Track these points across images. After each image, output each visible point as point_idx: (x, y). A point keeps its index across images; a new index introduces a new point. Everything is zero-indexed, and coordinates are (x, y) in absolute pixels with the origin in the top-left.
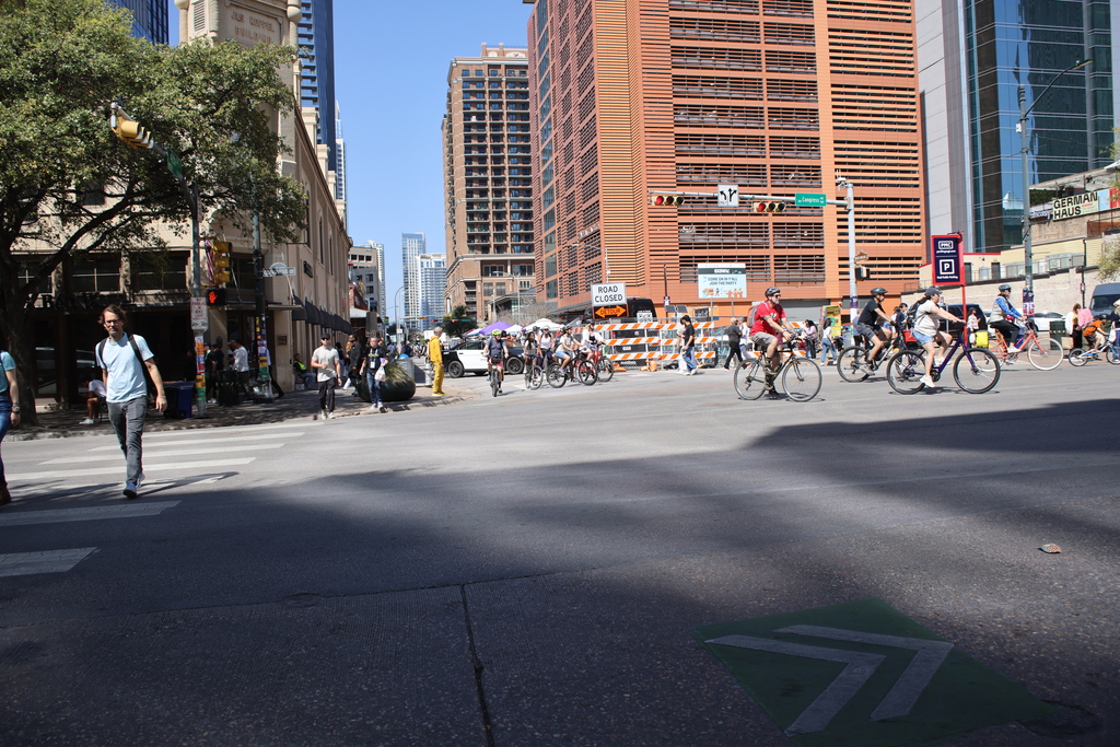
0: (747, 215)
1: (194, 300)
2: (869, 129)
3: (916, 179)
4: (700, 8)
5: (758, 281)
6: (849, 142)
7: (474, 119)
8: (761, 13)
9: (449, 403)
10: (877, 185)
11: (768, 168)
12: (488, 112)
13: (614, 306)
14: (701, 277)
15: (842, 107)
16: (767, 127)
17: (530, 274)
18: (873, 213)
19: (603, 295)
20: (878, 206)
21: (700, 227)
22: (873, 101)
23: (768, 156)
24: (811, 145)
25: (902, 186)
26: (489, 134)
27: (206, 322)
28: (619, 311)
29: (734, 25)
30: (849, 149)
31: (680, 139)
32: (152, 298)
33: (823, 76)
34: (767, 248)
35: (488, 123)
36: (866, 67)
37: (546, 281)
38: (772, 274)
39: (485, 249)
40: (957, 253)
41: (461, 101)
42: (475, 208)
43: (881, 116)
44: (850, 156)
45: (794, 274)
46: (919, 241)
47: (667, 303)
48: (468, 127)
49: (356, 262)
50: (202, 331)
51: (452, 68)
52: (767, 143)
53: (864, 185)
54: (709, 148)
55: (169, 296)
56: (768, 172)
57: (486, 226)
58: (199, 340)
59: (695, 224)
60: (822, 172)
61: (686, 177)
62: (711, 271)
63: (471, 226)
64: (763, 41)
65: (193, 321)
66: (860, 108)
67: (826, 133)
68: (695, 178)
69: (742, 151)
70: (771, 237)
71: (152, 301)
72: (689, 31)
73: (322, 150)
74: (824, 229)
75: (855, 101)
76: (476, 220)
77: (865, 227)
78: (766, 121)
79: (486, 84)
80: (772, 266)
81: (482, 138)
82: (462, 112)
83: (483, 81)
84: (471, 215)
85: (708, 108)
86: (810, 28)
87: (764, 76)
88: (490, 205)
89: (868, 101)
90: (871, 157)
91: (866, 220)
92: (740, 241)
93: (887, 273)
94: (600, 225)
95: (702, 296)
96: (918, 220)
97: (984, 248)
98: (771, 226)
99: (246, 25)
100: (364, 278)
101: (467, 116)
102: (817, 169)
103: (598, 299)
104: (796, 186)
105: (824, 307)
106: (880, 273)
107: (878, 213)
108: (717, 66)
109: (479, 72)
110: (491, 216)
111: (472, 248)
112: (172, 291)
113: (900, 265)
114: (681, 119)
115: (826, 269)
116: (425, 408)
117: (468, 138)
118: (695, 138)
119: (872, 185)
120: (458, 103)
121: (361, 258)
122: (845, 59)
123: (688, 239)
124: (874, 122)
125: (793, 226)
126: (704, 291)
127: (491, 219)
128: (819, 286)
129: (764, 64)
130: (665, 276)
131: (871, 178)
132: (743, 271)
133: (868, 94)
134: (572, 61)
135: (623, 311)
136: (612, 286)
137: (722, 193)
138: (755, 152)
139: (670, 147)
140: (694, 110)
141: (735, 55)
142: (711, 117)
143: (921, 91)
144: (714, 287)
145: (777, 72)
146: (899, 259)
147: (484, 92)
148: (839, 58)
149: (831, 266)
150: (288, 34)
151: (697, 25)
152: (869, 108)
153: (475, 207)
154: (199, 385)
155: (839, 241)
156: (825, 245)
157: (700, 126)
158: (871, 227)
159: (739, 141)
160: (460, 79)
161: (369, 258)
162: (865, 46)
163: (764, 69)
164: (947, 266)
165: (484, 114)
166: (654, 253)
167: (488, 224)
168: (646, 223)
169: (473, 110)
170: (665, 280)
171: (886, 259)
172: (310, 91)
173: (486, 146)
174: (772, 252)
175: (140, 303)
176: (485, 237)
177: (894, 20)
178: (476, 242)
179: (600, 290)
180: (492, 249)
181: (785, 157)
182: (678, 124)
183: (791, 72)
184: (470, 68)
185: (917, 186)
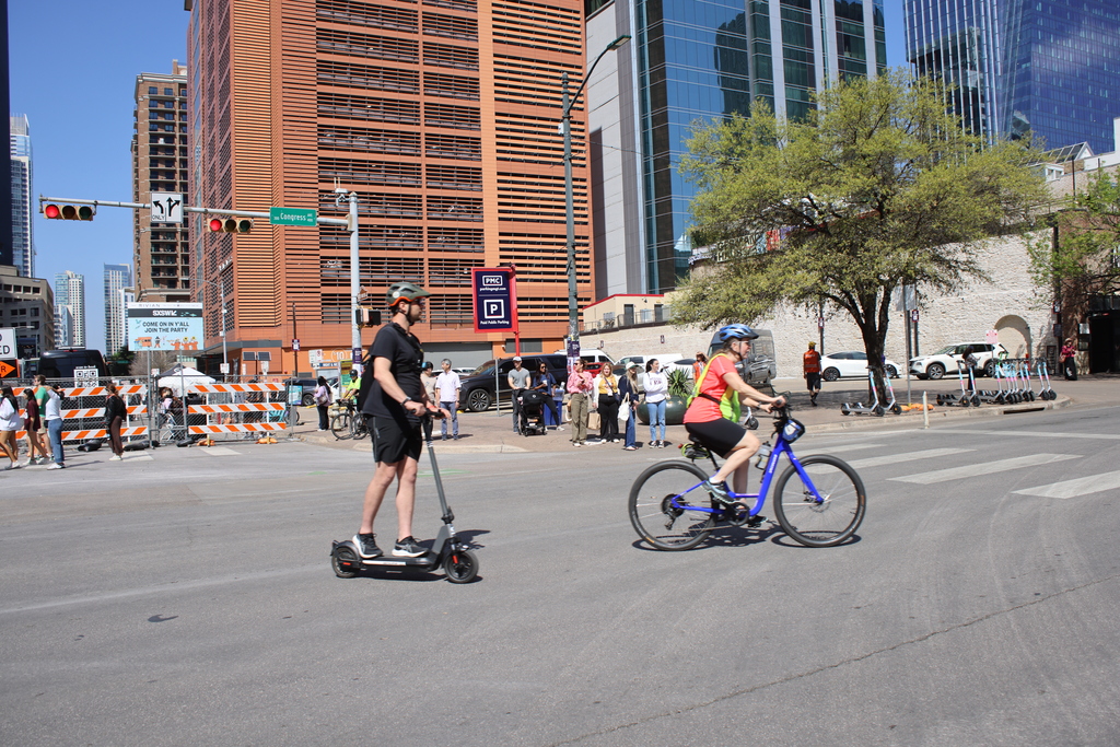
0: (400, 249)
2: (536, 162)
3: (585, 216)
4: (352, 21)
6: (515, 175)
7: (161, 142)
8: (421, 32)
10: (543, 221)
11: (424, 199)
12: (178, 134)
15: (507, 137)
16: (423, 155)
18: (539, 251)
20: (544, 243)
22: (540, 133)
23: (424, 186)
24: (474, 176)
26: (177, 158)
29: (389, 43)
30: (514, 182)
31: (324, 163)
33: (487, 104)
35: (177, 146)
36: (534, 97)
39: (172, 283)
40: (508, 291)
41: (148, 120)
42: (161, 239)
43: (548, 148)
44: (514, 190)
45: (453, 315)
46: (588, 282)
47: (296, 347)
48: (154, 150)
51: (138, 84)
52: (424, 172)
53: (529, 221)
54: (358, 175)
56: (424, 203)
57: (173, 258)
59: (339, 258)
60: (484, 206)
61: (331, 205)
62: (148, 313)
63: (156, 257)
64: (421, 62)
66: (526, 139)
67: (489, 164)
69: (395, 179)
70: (426, 274)
72: (338, 45)
75: (521, 131)
76: (162, 251)
77: (531, 265)
78: (423, 148)
79: (177, 104)
81: (171, 162)
82: (147, 133)
83: (173, 101)
84: (156, 246)
85: (359, 131)
86: (474, 53)
87: (422, 99)
88: (178, 235)
89: (535, 133)
90: (537, 191)
91: (532, 258)
93: (554, 314)
94: (234, 258)
96: (587, 260)
97: (657, 289)
98: (426, 262)
100: (28, 312)
101: (154, 138)
102: (479, 201)
104: (455, 220)
106: (546, 314)
107: (544, 251)
108: (369, 86)
109: (168, 91)
110: (179, 248)
114: (326, 141)
117: (154, 162)
118: (342, 163)
119: (538, 221)
120: (145, 122)
121: (27, 289)
122: (511, 86)
123: (331, 275)
124: (541, 155)
125: (451, 262)
126: (137, 341)
127: (179, 251)
129: (422, 87)
130: (294, 316)
131: (538, 214)
132: (198, 313)
133: (535, 126)
134: (216, 73)
137: (157, 203)
138: (410, 181)
139: (312, 171)
140: (341, 132)
141: (390, 74)
142: (360, 141)
143: (592, 128)
145: (436, 95)
147: (174, 113)
148: (505, 86)
151: (348, 39)
152: (535, 140)
153: (161, 237)
157: (348, 150)
158: (537, 266)
159: (392, 168)
160: (147, 96)
162: (533, 75)
163: (422, 92)
165: (174, 136)
166: (291, 290)
167: (176, 256)
168: (285, 256)
169: (160, 131)
170: (294, 320)
171: (553, 299)
176: (173, 270)
177: (564, 51)
178: (162, 275)
180: (179, 284)
181: (444, 188)
182: (322, 147)
183: (452, 97)
184: (158, 86)
185: (586, 223)
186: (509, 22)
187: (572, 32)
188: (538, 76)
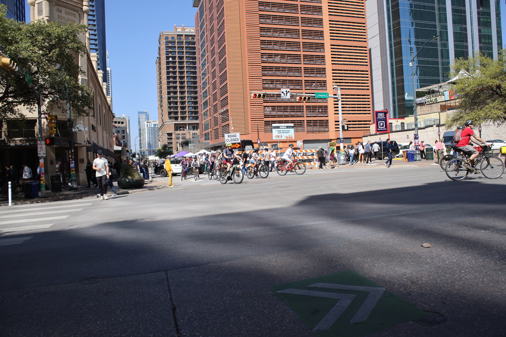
0: (294, 102)
1: (39, 142)
2: (347, 64)
3: (368, 86)
4: (273, 10)
5: (299, 131)
6: (339, 70)
7: (171, 59)
8: (300, 13)
9: (160, 188)
10: (351, 89)
11: (303, 81)
13: (235, 144)
14: (274, 130)
15: (335, 55)
16: (302, 63)
17: (197, 129)
18: (349, 101)
19: (230, 138)
20: (351, 98)
21: (274, 108)
22: (349, 52)
23: (303, 76)
24: (322, 71)
25: (362, 89)
26: (177, 66)
27: (45, 152)
28: (237, 145)
29: (287, 18)
30: (339, 73)
31: (264, 68)
32: (18, 142)
33: (327, 41)
34: (303, 117)
35: (177, 61)
36: (346, 37)
37: (204, 132)
38: (306, 128)
39: (176, 118)
40: (386, 119)
41: (165, 51)
43: (352, 59)
44: (339, 76)
45: (315, 129)
46: (370, 114)
47: (259, 142)
48: (168, 63)
49: (117, 125)
50: (43, 157)
51: (160, 36)
52: (303, 70)
53: (345, 89)
54: (277, 73)
55: (27, 141)
56: (303, 83)
57: (177, 108)
58: (42, 161)
59: (271, 106)
60: (327, 83)
61: (267, 86)
62: (278, 127)
63: (170, 108)
64: (300, 25)
65: (39, 152)
66: (343, 55)
67: (329, 66)
68: (271, 86)
69: (292, 74)
70: (305, 112)
71: (18, 143)
72: (267, 21)
73: (100, 73)
74: (328, 108)
75: (340, 52)
76: (172, 105)
77: (346, 107)
78: (302, 61)
79: (176, 43)
80: (306, 125)
81: (174, 68)
82: (165, 56)
84: (170, 103)
85: (277, 55)
86: (321, 20)
87: (301, 41)
88: (178, 98)
89: (347, 52)
90: (348, 77)
91: (346, 104)
92: (291, 114)
93: (356, 127)
94: (228, 107)
95: (274, 138)
96: (369, 104)
97: (397, 116)
98: (305, 107)
99: (63, 14)
100: (120, 132)
101: (168, 58)
102: (325, 82)
103: (228, 140)
104: (315, 90)
105: (329, 143)
106: (353, 128)
107: (352, 101)
108: (280, 36)
109: (173, 38)
110: (179, 103)
111: (170, 118)
112: (28, 138)
113: (362, 124)
114: (264, 60)
115: (329, 126)
116: (149, 191)
117: (168, 68)
118: (271, 68)
119: (349, 89)
120: (163, 52)
121: (119, 123)
122: (337, 34)
123: (268, 113)
125: (315, 107)
126: (275, 136)
127: (179, 105)
128: (326, 134)
129: (301, 35)
130: (258, 130)
131: (349, 86)
132: (292, 127)
133: (346, 49)
134: (215, 33)
135: (239, 145)
136: (234, 134)
137: (283, 92)
138: (297, 74)
139: (259, 72)
140: (270, 55)
141: (288, 31)
142: (278, 59)
143: (369, 48)
144: (280, 134)
145: (307, 39)
146: (361, 121)
147: (175, 47)
148: (334, 33)
149: (332, 125)
150: (83, 19)
151: (271, 18)
152: (347, 55)
153: (172, 99)
154: (42, 182)
155: (335, 114)
156: (329, 115)
157: (273, 63)
158: (349, 107)
159: (290, 69)
160: (164, 41)
161: (122, 123)
162: (345, 28)
163: (301, 38)
164: (381, 124)
165: (176, 57)
166: (253, 119)
167: (178, 107)
168: (249, 106)
169: (170, 55)
170: (258, 132)
171: (356, 121)
172: (94, 46)
173: (176, 72)
174: (305, 119)
175: (12, 144)
176: (176, 113)
177: (357, 17)
178: (172, 115)
179: (229, 136)
180: (179, 118)
181: (311, 77)
182: (263, 62)
183: (313, 39)
184: (168, 36)
185: (368, 89)
186: (335, 6)
187: (360, 9)
188: (347, 28)
